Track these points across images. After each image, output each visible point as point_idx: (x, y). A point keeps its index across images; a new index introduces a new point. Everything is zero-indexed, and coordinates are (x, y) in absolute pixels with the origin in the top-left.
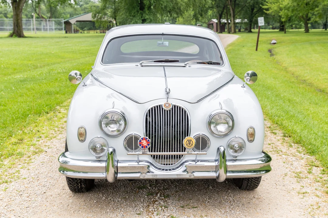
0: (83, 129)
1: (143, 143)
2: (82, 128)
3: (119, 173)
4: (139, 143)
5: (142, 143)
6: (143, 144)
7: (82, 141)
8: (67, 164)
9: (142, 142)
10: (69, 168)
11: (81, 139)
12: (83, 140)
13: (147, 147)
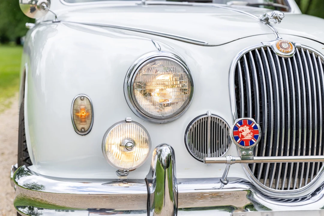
0: (85, 102)
1: (243, 134)
2: (82, 98)
3: (181, 209)
4: (234, 133)
5: (241, 132)
6: (243, 136)
7: (85, 131)
8: (40, 190)
9: (240, 129)
10: (45, 199)
11: (80, 127)
12: (86, 129)
13: (252, 143)
